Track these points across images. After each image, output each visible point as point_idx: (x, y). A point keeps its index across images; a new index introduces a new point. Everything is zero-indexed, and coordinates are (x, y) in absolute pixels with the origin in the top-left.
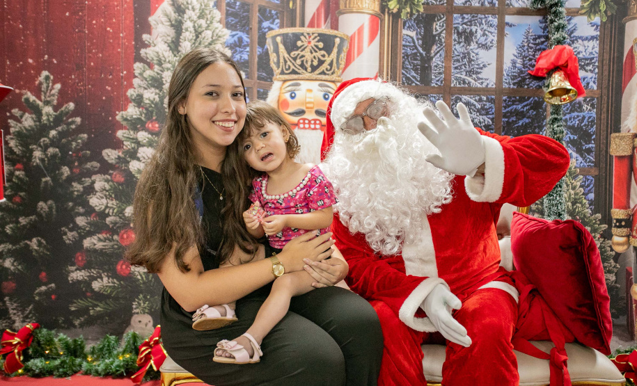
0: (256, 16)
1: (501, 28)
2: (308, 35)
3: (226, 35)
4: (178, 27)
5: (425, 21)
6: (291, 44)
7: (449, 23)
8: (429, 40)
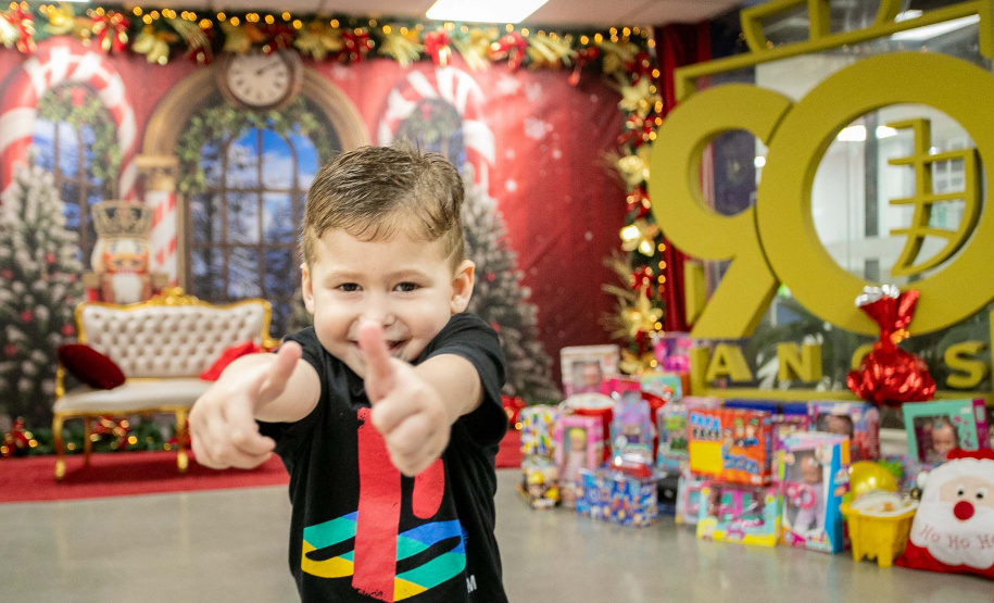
0: (83, 194)
1: (261, 202)
2: (124, 206)
3: (62, 207)
4: (24, 202)
5: (207, 197)
6: (111, 213)
7: (225, 201)
8: (210, 210)
